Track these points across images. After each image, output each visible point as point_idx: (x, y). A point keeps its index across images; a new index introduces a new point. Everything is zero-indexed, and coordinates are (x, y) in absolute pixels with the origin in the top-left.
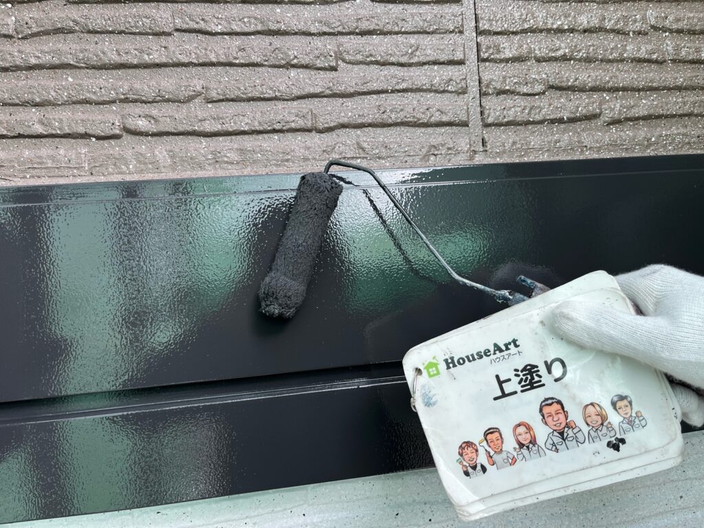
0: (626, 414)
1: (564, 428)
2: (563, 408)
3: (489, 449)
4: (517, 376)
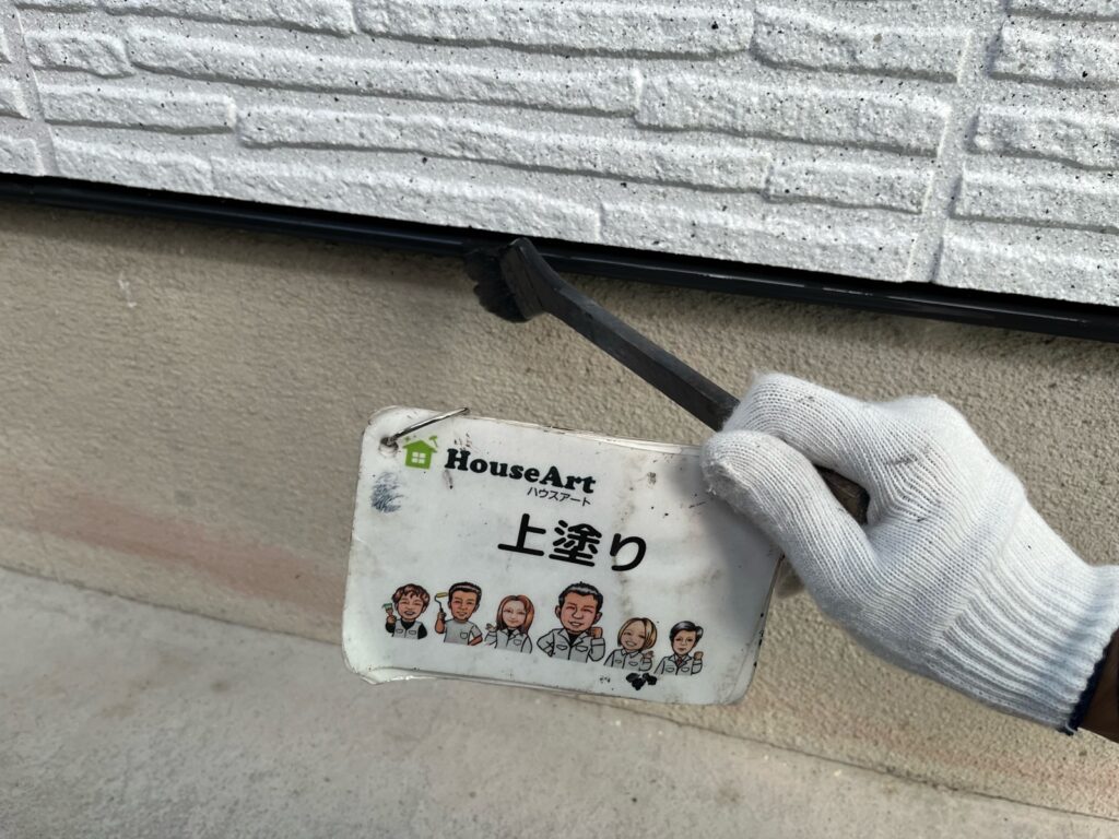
0: (682, 649)
1: (582, 632)
2: (599, 607)
3: (446, 610)
4: (558, 531)
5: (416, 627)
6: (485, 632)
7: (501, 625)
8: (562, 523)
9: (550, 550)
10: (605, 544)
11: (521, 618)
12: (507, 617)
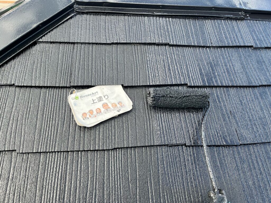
0: (121, 105)
1: (108, 108)
2: (107, 104)
3: (90, 114)
4: (97, 99)
5: (87, 118)
6: (96, 115)
7: (98, 113)
8: (97, 98)
9: (97, 101)
10: (103, 97)
11: (99, 111)
12: (98, 112)
